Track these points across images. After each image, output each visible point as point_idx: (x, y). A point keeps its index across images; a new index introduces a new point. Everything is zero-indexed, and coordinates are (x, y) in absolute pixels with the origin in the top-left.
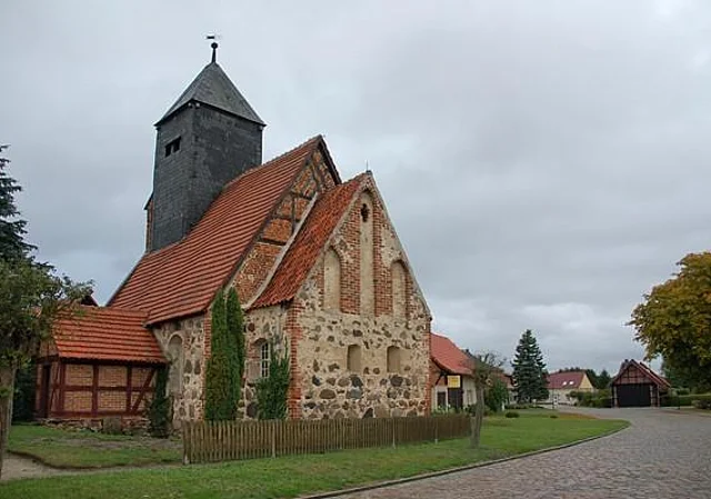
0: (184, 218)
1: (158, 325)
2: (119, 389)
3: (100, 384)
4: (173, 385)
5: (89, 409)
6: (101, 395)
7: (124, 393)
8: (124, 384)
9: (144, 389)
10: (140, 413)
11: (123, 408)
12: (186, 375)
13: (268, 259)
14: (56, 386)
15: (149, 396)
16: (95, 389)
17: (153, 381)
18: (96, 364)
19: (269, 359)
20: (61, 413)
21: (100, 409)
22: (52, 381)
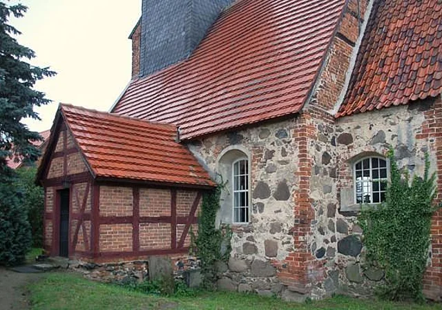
0: (187, 38)
1: (197, 141)
2: (163, 219)
3: (142, 214)
4: (225, 214)
5: (129, 248)
6: (143, 229)
7: (169, 225)
8: (169, 214)
9: (189, 220)
10: (185, 251)
11: (167, 244)
12: (258, 200)
13: (344, 59)
14: (83, 217)
15: (195, 228)
16: (135, 220)
17: (199, 209)
18: (137, 186)
19: (388, 179)
20: (94, 254)
21: (142, 248)
22: (74, 208)
